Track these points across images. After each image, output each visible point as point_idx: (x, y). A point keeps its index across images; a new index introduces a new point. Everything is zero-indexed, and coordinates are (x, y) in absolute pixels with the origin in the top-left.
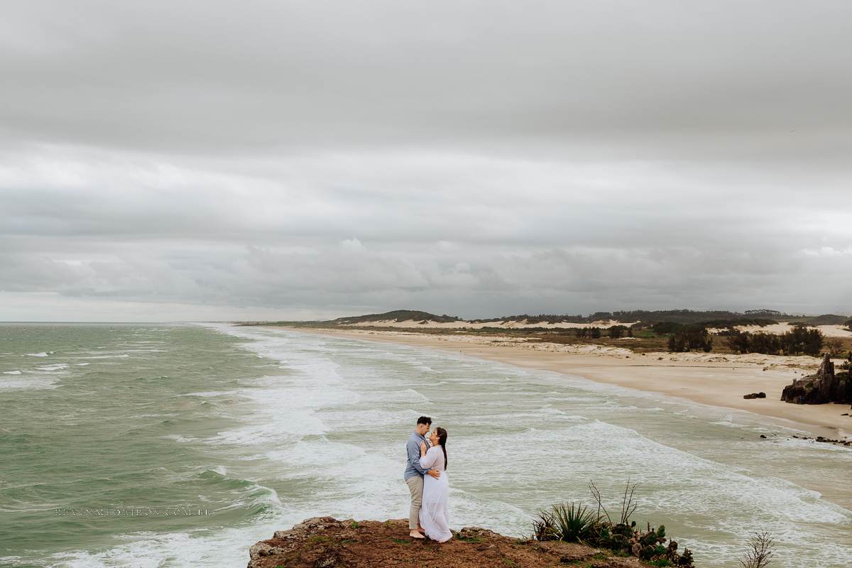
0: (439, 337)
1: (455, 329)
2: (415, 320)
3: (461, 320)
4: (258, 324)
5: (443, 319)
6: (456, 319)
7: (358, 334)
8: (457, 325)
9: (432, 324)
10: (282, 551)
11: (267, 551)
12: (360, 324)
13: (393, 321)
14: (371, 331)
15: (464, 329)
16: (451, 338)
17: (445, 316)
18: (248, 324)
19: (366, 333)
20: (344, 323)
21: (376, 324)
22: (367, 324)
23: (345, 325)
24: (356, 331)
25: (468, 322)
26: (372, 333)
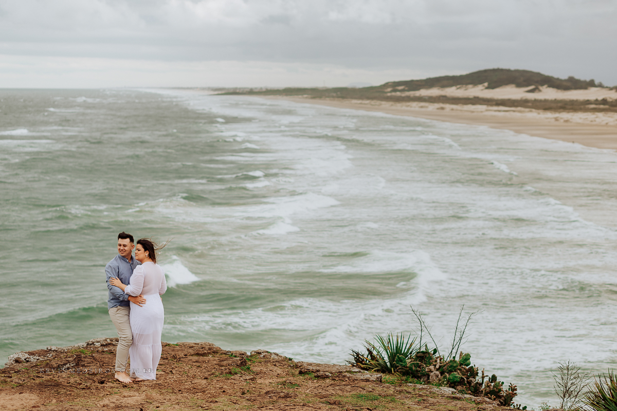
0: (557, 115)
1: (588, 102)
2: (519, 85)
3: (600, 86)
4: (251, 92)
5: (569, 84)
6: (591, 84)
7: (417, 109)
8: (592, 94)
9: (548, 94)
10: (38, 360)
11: (23, 359)
12: (424, 92)
13: (480, 87)
14: (441, 105)
15: (604, 102)
16: (578, 117)
17: (571, 79)
18: (234, 92)
19: (432, 107)
20: (395, 91)
21: (452, 91)
22: (435, 92)
23: (398, 94)
24: (415, 105)
25: (611, 89)
26: (442, 108)
